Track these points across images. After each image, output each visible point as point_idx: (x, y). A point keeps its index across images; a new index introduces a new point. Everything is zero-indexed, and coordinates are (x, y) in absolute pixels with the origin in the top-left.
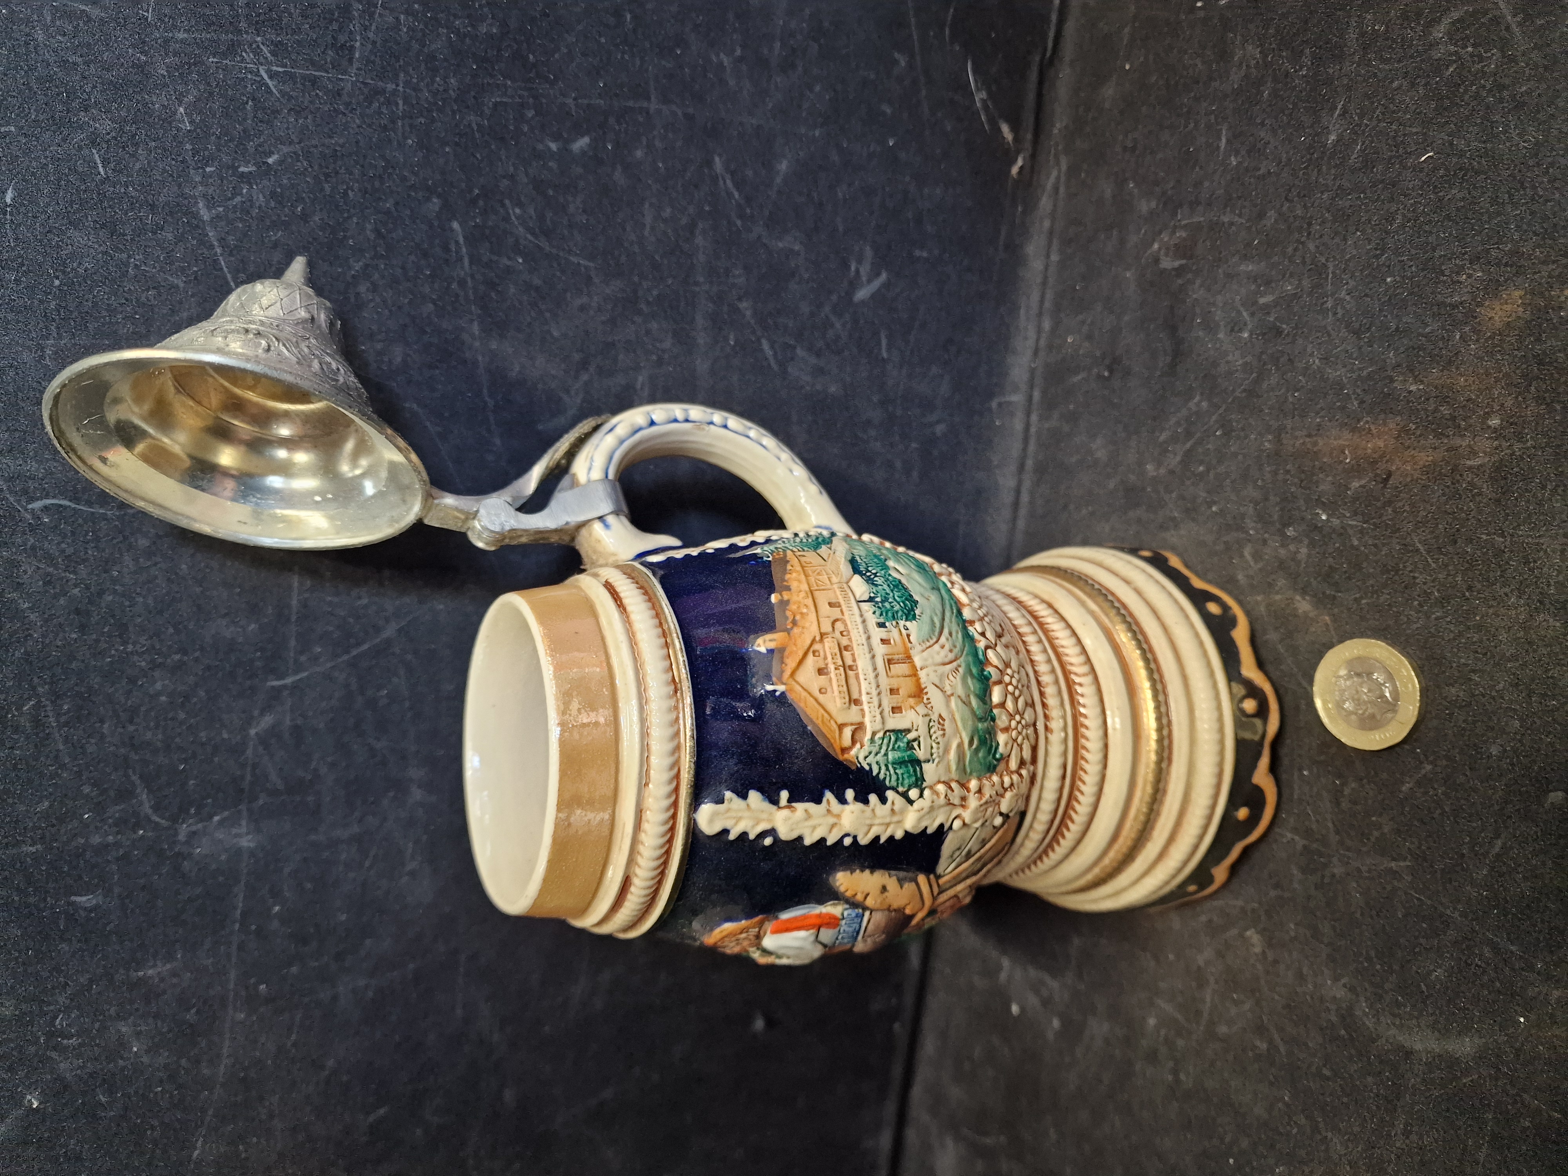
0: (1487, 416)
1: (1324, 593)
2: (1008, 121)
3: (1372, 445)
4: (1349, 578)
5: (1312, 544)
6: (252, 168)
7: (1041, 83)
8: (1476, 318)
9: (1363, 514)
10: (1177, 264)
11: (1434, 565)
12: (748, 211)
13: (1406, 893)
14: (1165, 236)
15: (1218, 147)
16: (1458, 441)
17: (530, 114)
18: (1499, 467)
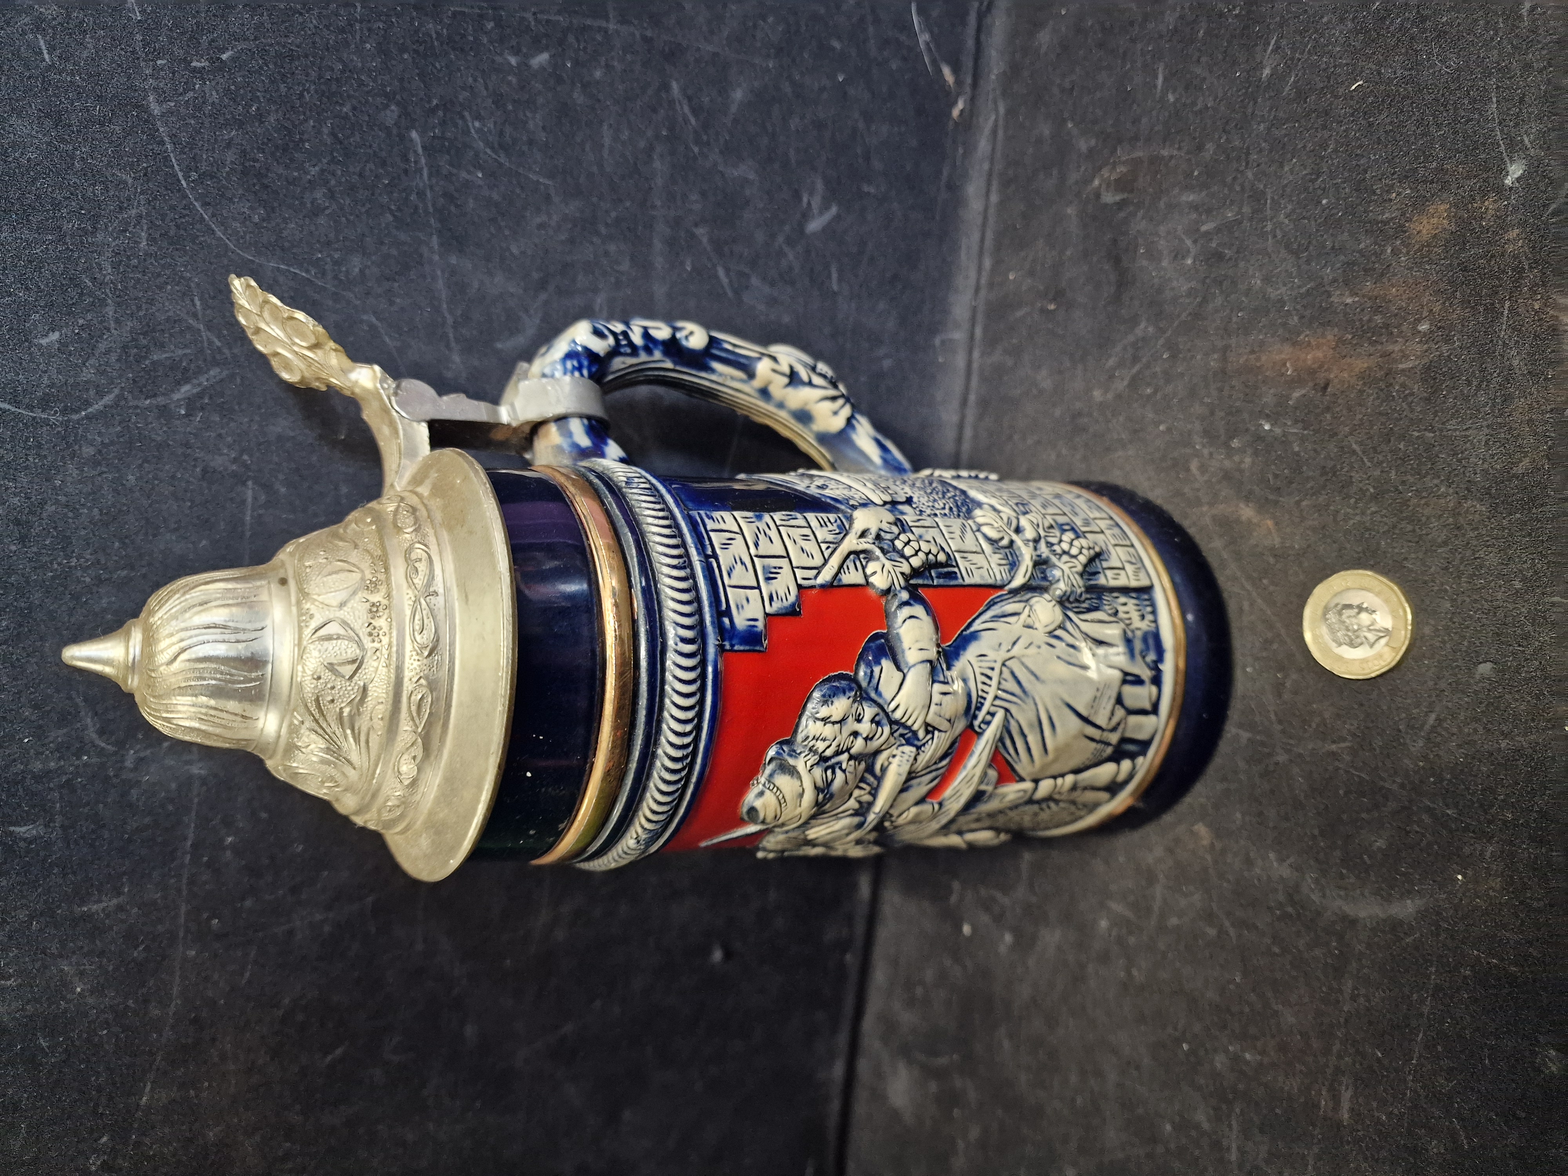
0: (1418, 321)
1: (1267, 499)
2: (949, 63)
3: (1310, 357)
4: (1291, 483)
5: (1256, 453)
6: (204, 64)
7: (979, 30)
8: (1405, 232)
9: (1303, 421)
10: (1118, 198)
11: (1369, 464)
12: (705, 138)
13: (1347, 772)
14: (1105, 172)
15: (1155, 86)
16: (1390, 348)
17: (490, 25)
18: (1427, 369)
